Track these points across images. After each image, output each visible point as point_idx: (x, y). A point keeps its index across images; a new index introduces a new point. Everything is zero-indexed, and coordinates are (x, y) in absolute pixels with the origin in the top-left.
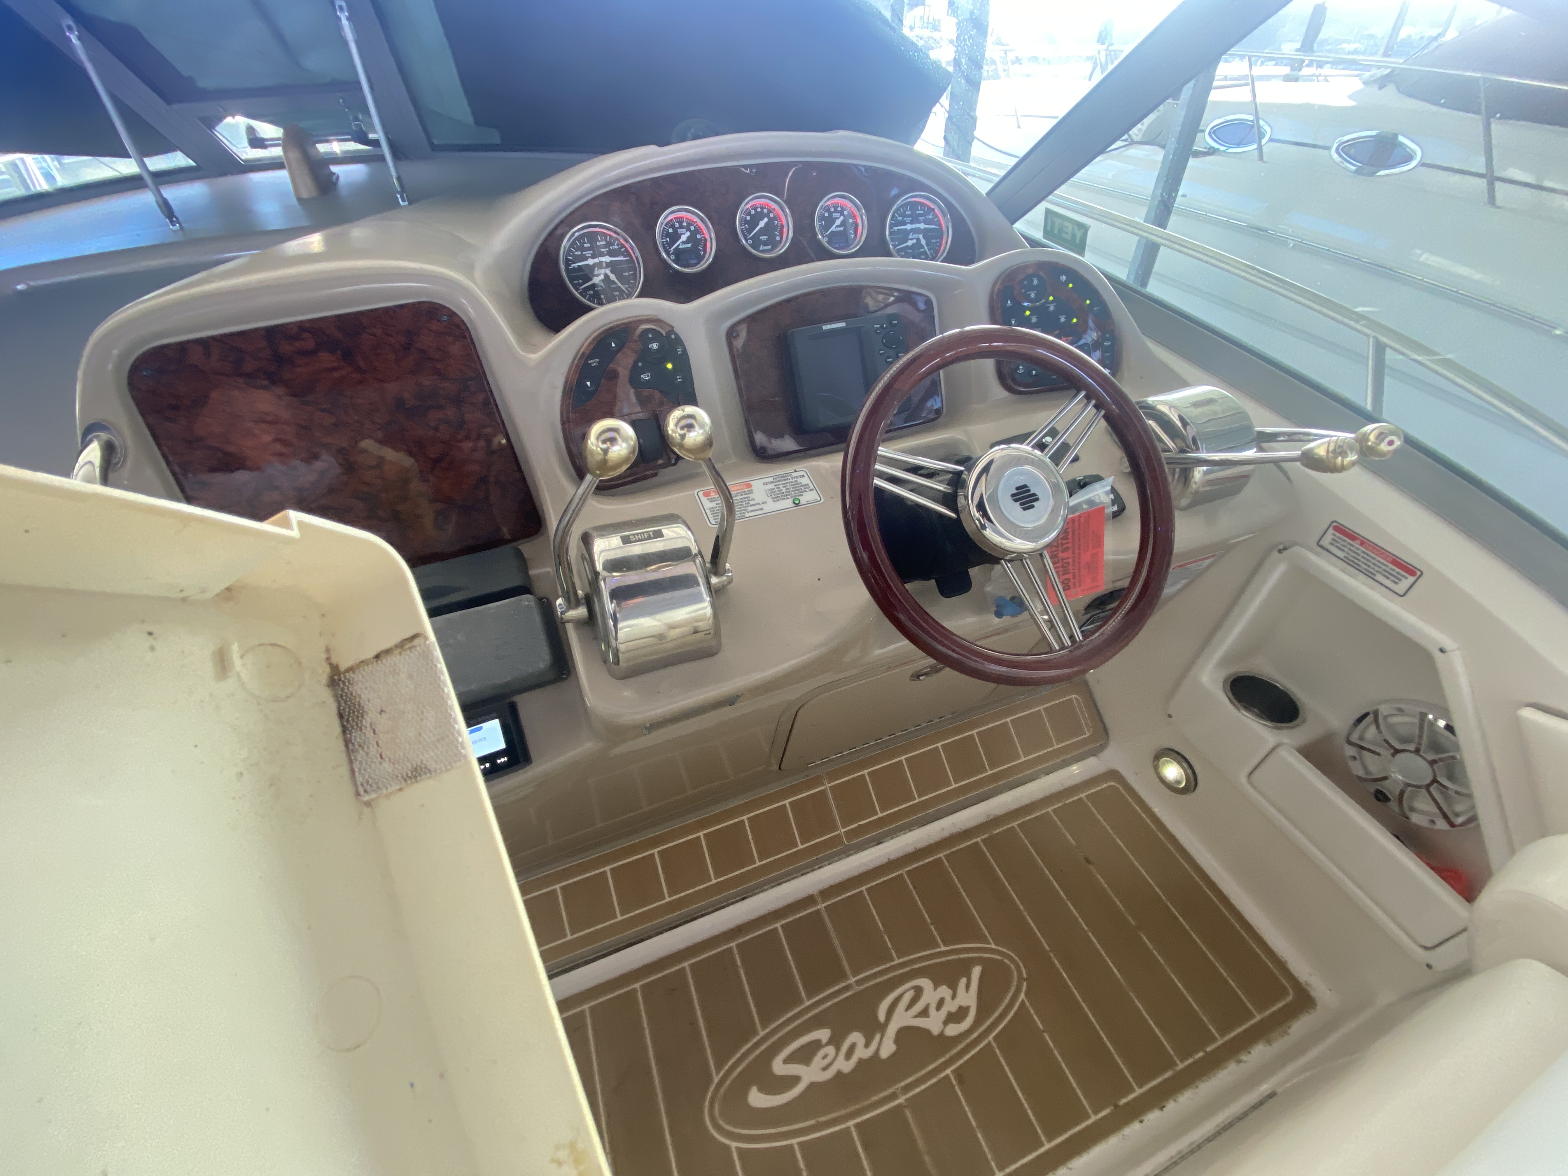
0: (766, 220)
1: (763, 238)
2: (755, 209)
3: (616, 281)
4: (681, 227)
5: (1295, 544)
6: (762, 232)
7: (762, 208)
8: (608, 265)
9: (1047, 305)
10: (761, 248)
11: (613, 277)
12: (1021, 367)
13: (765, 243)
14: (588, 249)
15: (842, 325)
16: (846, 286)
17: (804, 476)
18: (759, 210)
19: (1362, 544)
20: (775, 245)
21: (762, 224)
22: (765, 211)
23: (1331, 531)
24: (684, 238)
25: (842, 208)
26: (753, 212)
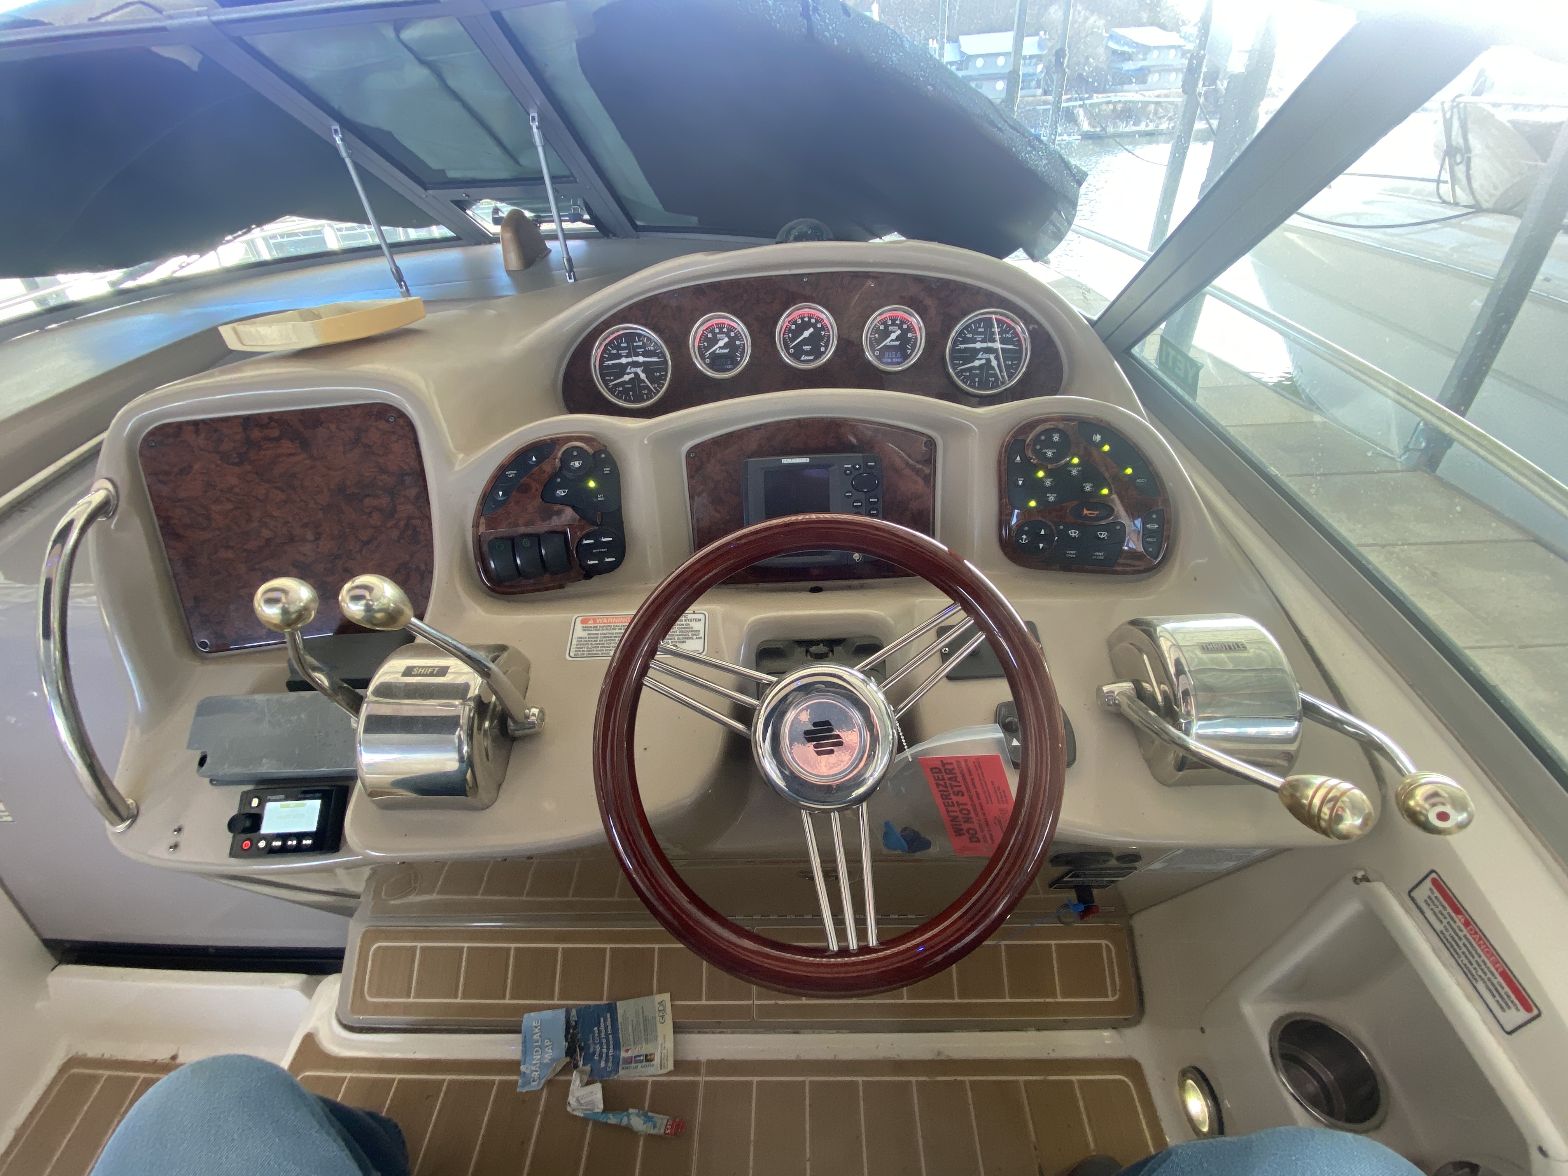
0: (811, 330)
1: (807, 348)
2: (801, 318)
3: (646, 380)
4: (721, 332)
5: (1381, 879)
6: (805, 342)
7: (810, 318)
8: (641, 364)
9: (1069, 469)
10: (802, 358)
11: (643, 376)
12: (1024, 537)
13: (807, 353)
14: (624, 348)
15: (806, 460)
16: (827, 418)
17: (700, 620)
18: (806, 319)
19: (1467, 924)
20: (818, 355)
21: (806, 334)
22: (813, 321)
23: (1428, 883)
24: (721, 343)
25: (901, 321)
26: (798, 321)
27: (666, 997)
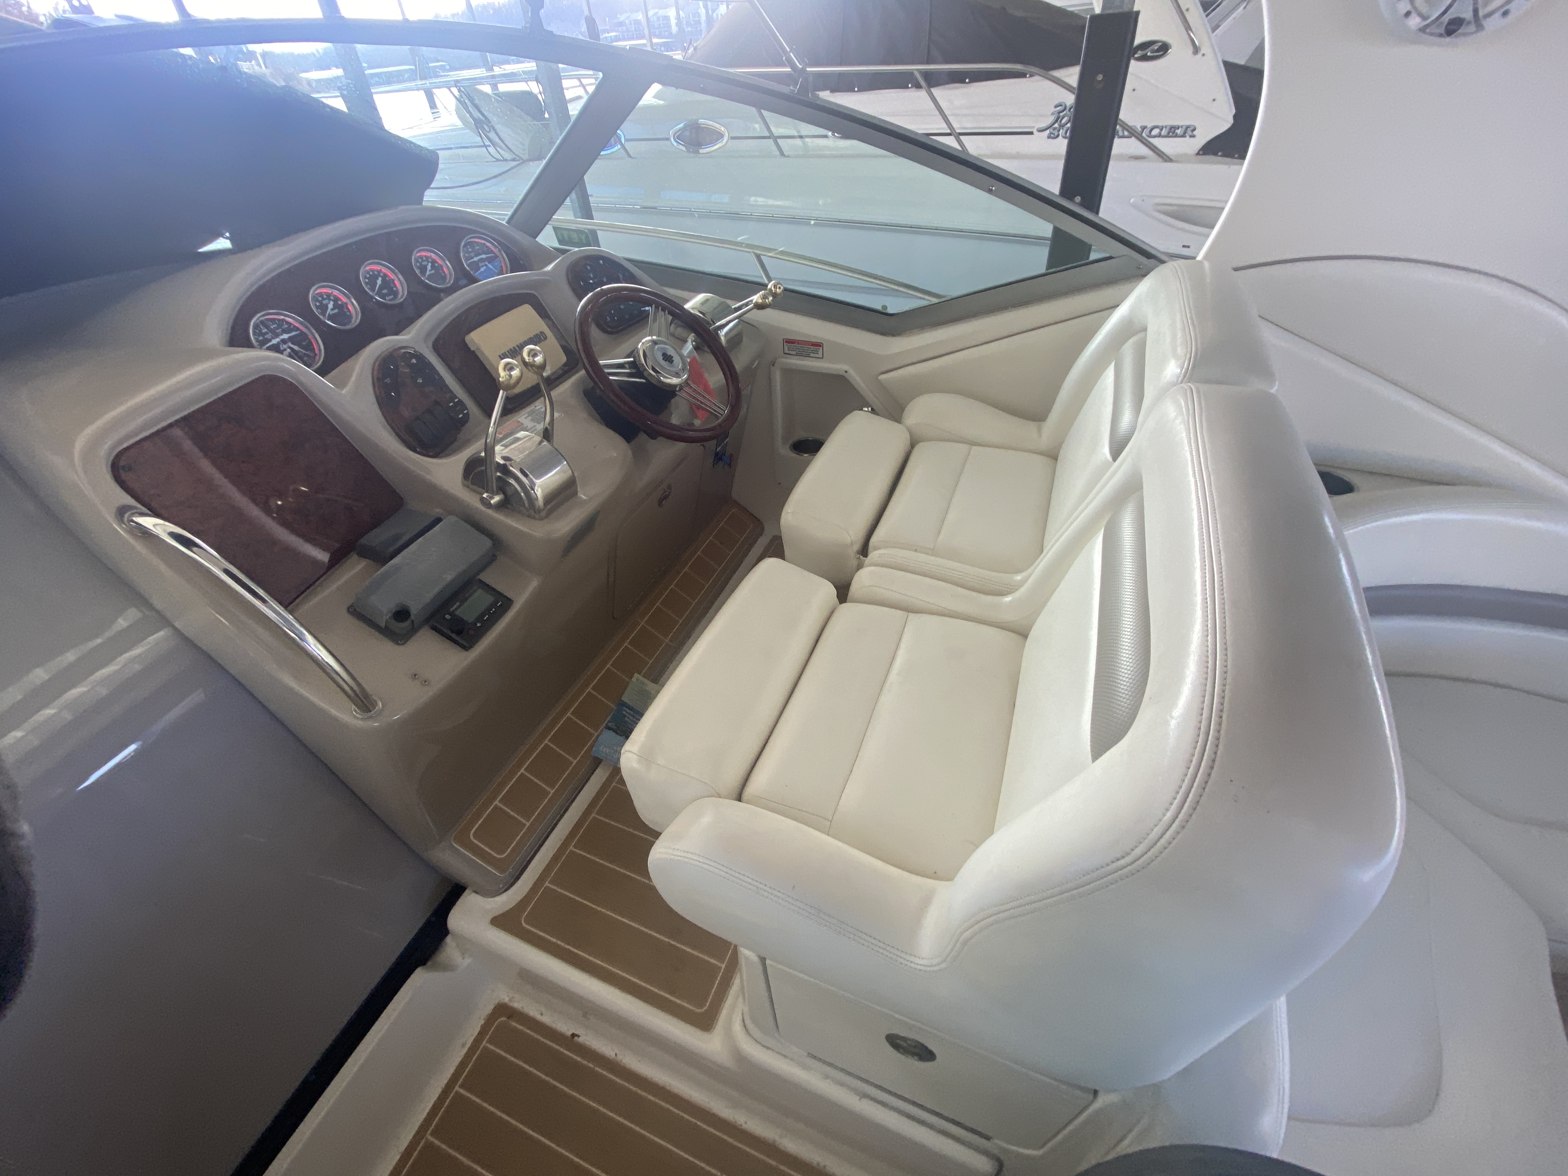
0: (380, 279)
1: (385, 291)
2: (368, 273)
3: (300, 350)
5: (776, 358)
6: (381, 288)
7: (374, 272)
8: (290, 339)
10: (387, 298)
11: (296, 348)
13: (388, 295)
14: (267, 333)
18: (371, 273)
19: (797, 343)
20: (395, 294)
21: (379, 281)
22: (377, 273)
23: (786, 344)
24: (329, 307)
25: (427, 257)
26: (368, 276)
27: (636, 675)
